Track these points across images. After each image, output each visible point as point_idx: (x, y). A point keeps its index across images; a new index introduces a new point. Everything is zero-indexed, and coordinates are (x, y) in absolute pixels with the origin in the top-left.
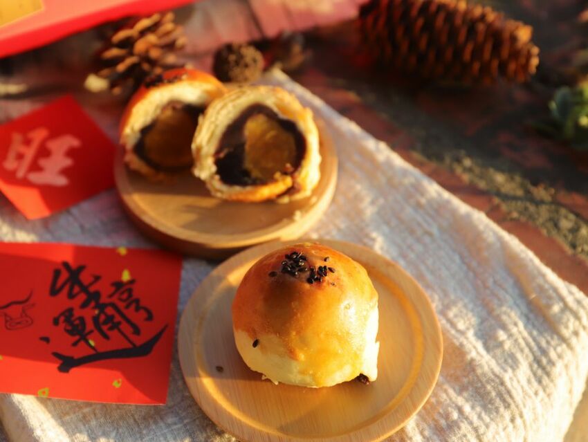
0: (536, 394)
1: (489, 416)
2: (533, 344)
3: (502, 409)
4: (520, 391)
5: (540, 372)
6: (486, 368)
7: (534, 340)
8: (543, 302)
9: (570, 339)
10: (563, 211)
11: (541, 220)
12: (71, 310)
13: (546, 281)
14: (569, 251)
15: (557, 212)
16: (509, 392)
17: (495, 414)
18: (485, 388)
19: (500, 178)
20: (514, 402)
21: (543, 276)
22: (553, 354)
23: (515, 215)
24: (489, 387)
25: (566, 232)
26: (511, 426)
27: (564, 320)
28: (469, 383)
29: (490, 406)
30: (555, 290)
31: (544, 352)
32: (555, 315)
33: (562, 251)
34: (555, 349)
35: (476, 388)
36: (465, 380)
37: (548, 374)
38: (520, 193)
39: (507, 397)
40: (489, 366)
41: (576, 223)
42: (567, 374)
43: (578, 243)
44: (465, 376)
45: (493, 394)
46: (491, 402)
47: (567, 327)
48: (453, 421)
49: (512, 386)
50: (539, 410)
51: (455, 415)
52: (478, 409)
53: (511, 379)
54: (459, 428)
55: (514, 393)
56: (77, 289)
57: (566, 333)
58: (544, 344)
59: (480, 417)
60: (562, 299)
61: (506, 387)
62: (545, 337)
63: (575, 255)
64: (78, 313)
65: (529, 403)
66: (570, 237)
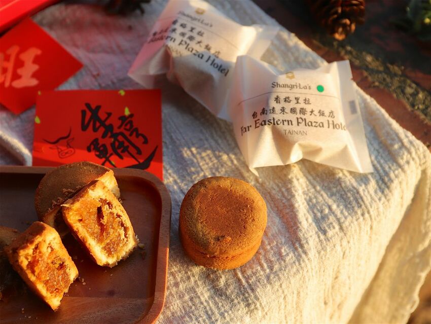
0: (380, 199)
1: (348, 212)
2: (380, 168)
3: (356, 208)
4: (369, 198)
5: (383, 186)
6: (348, 183)
7: (381, 166)
8: (389, 142)
9: (403, 165)
10: (409, 82)
11: (393, 88)
12: (97, 140)
13: (392, 129)
14: (409, 108)
15: (404, 82)
16: (361, 198)
17: (351, 211)
18: (347, 194)
19: (369, 58)
20: (365, 204)
21: (390, 125)
22: (392, 175)
23: (377, 84)
24: (349, 195)
25: (409, 96)
26: (361, 218)
27: (401, 154)
28: (337, 191)
29: (349, 206)
30: (397, 135)
31: (387, 174)
32: (396, 150)
33: (405, 108)
34: (394, 172)
35: (341, 195)
36: (334, 190)
37: (388, 187)
38: (381, 69)
39: (360, 201)
40: (350, 182)
41: (416, 90)
42: (400, 187)
43: (415, 103)
44: (334, 187)
45: (352, 199)
46: (350, 203)
47: (402, 159)
48: (325, 215)
49: (364, 194)
50: (381, 209)
51: (327, 211)
52: (341, 207)
53: (364, 190)
54: (328, 219)
55: (365, 198)
56: (98, 124)
57: (402, 162)
58: (387, 168)
59: (342, 212)
60: (401, 141)
61: (360, 194)
62: (388, 164)
63: (413, 111)
64: (101, 142)
65: (374, 205)
66: (411, 99)
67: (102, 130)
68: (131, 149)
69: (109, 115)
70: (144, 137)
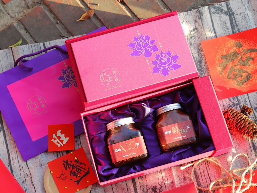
12: (71, 171)
56: (69, 166)
64: (73, 171)
67: (71, 167)
68: (82, 169)
69: (71, 161)
70: (84, 164)
